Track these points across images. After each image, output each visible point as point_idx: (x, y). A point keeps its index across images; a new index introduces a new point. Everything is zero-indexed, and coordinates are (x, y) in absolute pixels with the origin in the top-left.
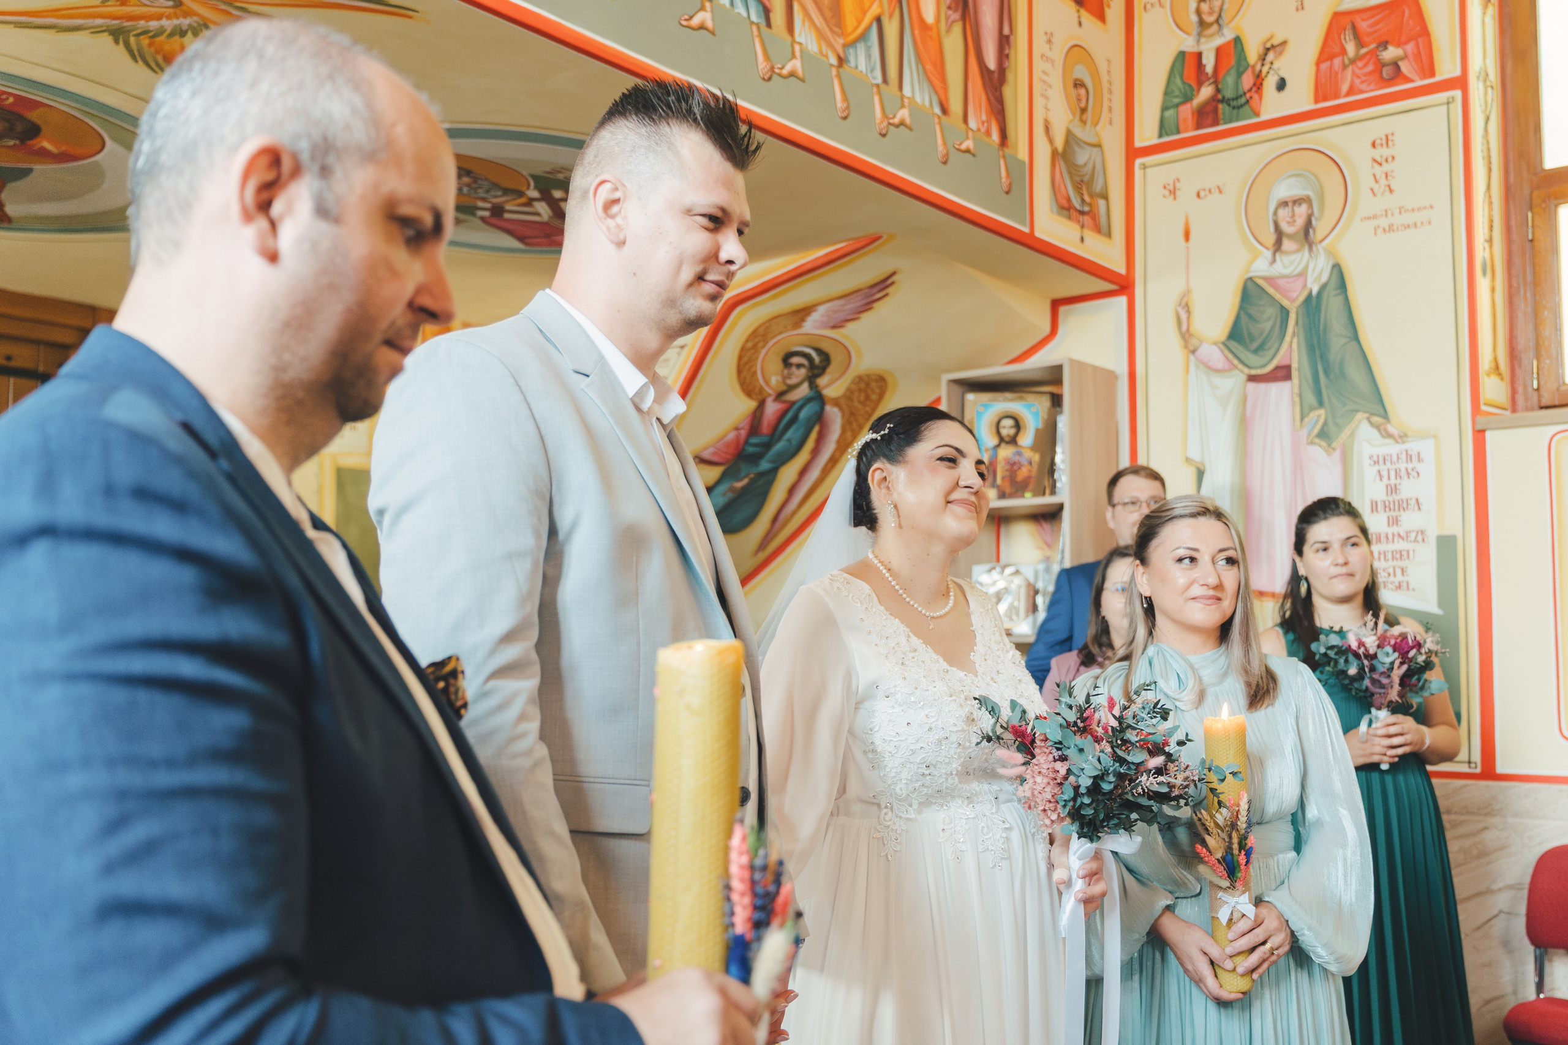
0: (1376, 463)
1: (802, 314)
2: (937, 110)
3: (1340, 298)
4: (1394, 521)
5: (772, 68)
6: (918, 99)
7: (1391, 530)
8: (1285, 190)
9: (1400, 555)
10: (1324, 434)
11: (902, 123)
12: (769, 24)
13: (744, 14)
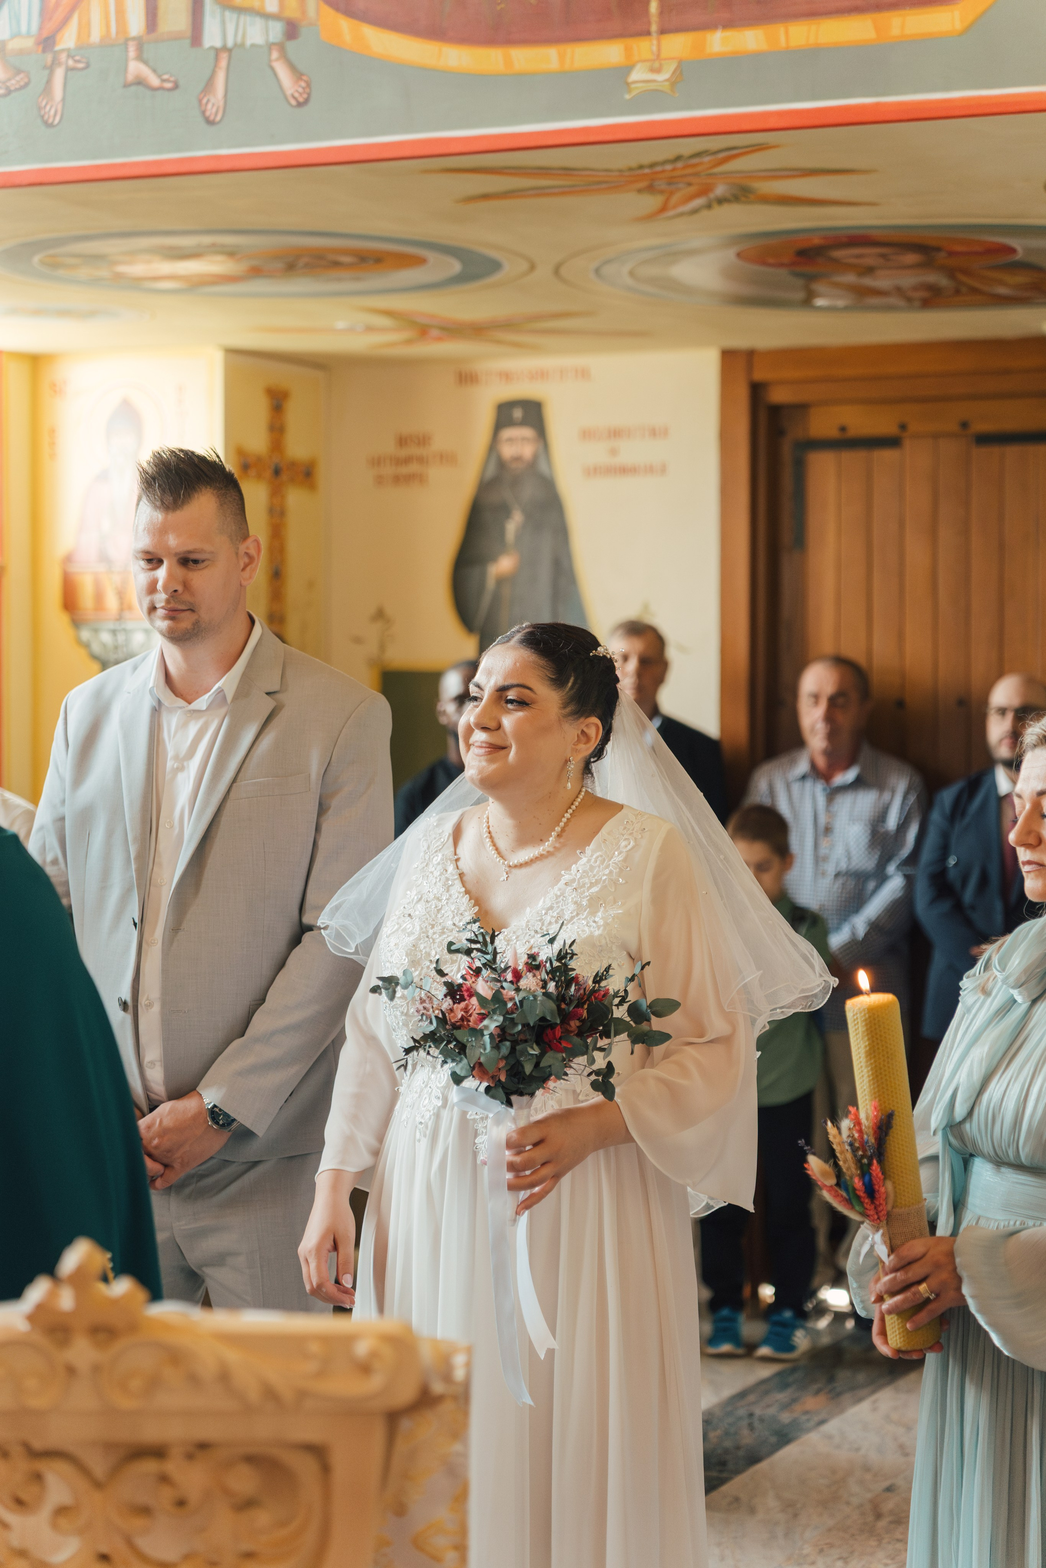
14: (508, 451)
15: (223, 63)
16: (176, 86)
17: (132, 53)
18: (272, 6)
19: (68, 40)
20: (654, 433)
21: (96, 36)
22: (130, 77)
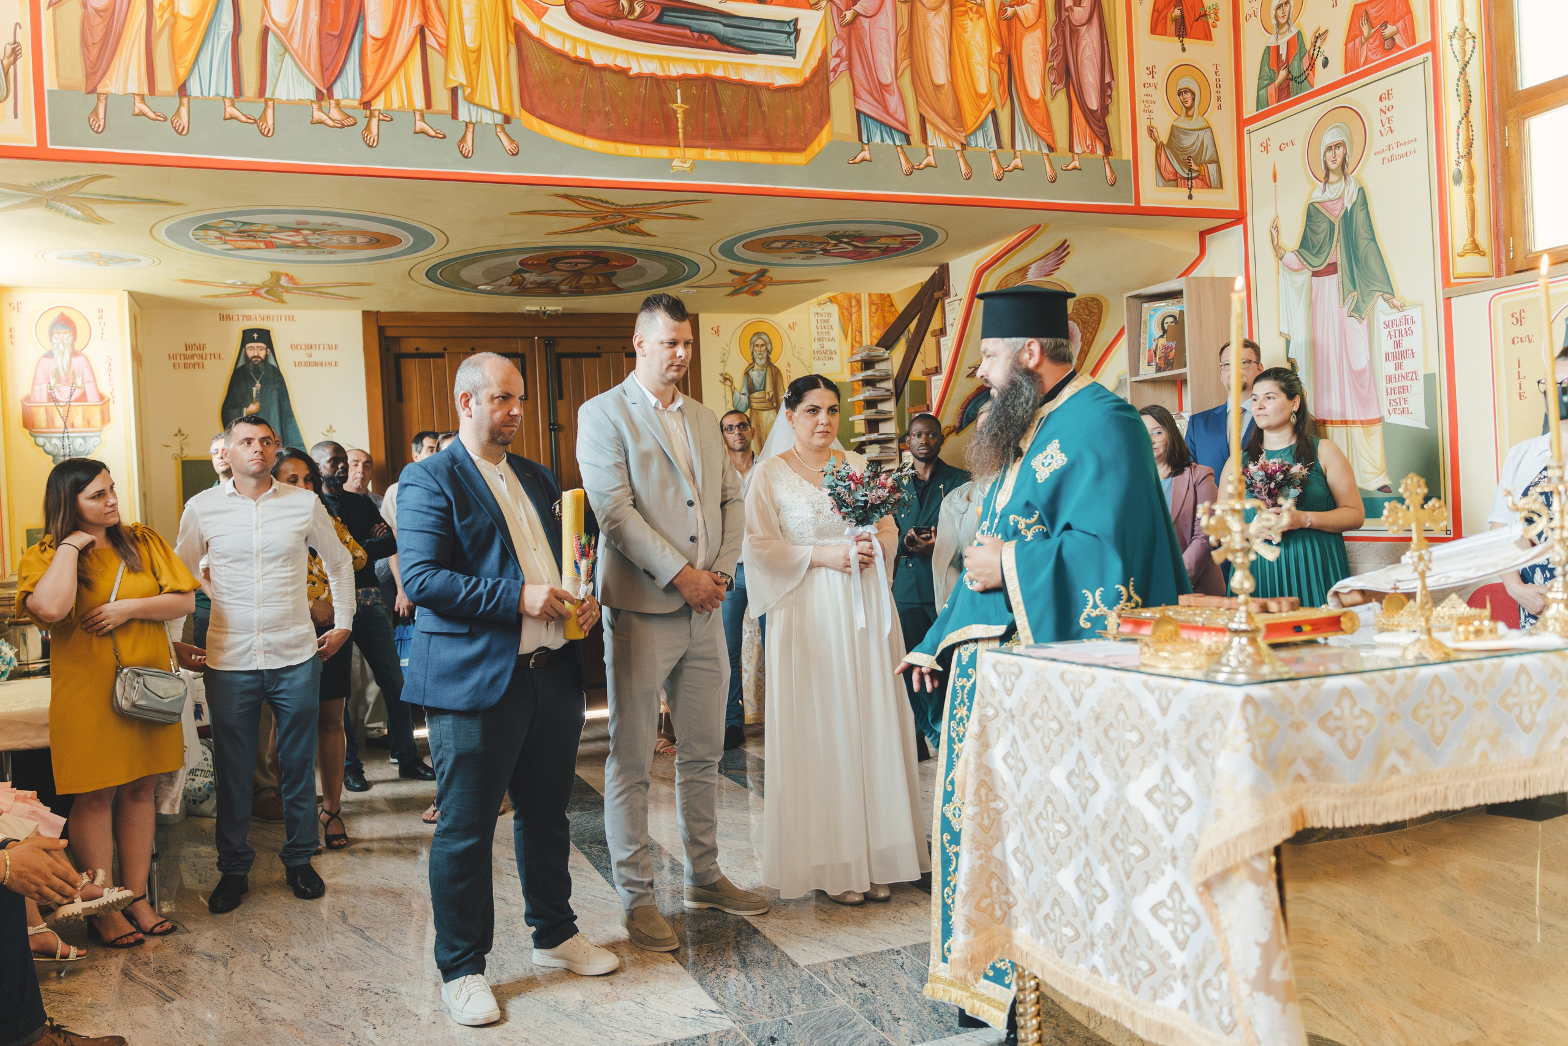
0: (1388, 326)
1: (1023, 270)
2: (1045, 151)
3: (1364, 211)
4: (1399, 366)
5: (913, 168)
6: (1028, 149)
7: (1397, 373)
8: (1330, 138)
9: (1403, 390)
10: (1357, 311)
11: (1016, 168)
12: (909, 143)
13: (891, 143)
14: (251, 354)
15: (471, 130)
16: (444, 137)
17: (418, 117)
18: (496, 107)
19: (378, 104)
20: (330, 348)
21: (396, 105)
22: (418, 129)
